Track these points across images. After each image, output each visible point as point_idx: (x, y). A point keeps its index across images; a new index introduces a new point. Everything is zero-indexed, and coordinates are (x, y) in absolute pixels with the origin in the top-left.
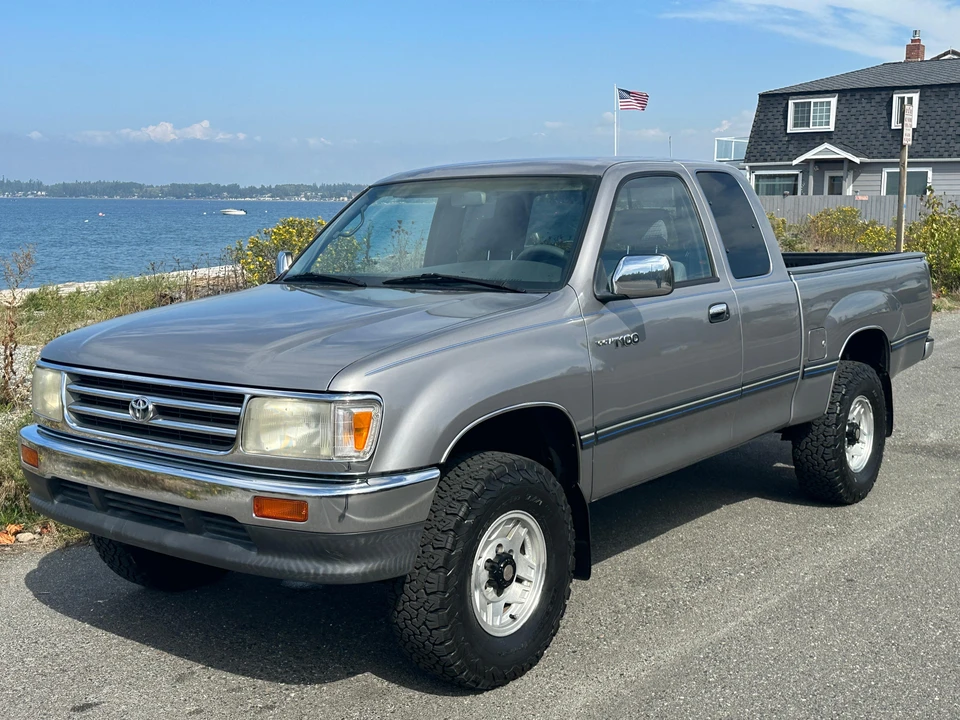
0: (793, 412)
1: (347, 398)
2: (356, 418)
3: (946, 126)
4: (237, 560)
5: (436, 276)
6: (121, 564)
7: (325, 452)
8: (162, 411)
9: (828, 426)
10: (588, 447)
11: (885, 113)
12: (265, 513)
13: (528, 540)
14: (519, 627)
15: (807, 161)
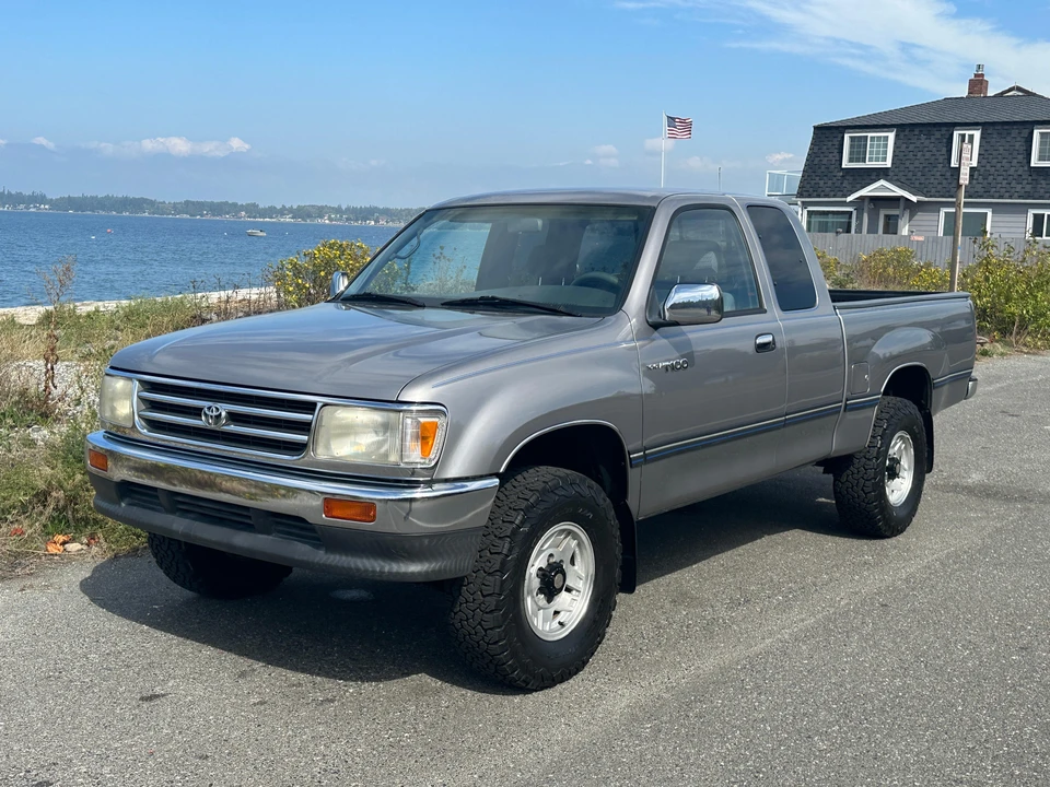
0: (834, 443)
1: (414, 408)
2: (423, 427)
3: (1007, 165)
4: (305, 558)
5: (493, 298)
6: (178, 571)
7: (393, 458)
8: (234, 418)
9: (869, 459)
10: (637, 466)
11: (944, 149)
12: (334, 514)
13: (577, 552)
14: (567, 633)
15: (862, 198)
